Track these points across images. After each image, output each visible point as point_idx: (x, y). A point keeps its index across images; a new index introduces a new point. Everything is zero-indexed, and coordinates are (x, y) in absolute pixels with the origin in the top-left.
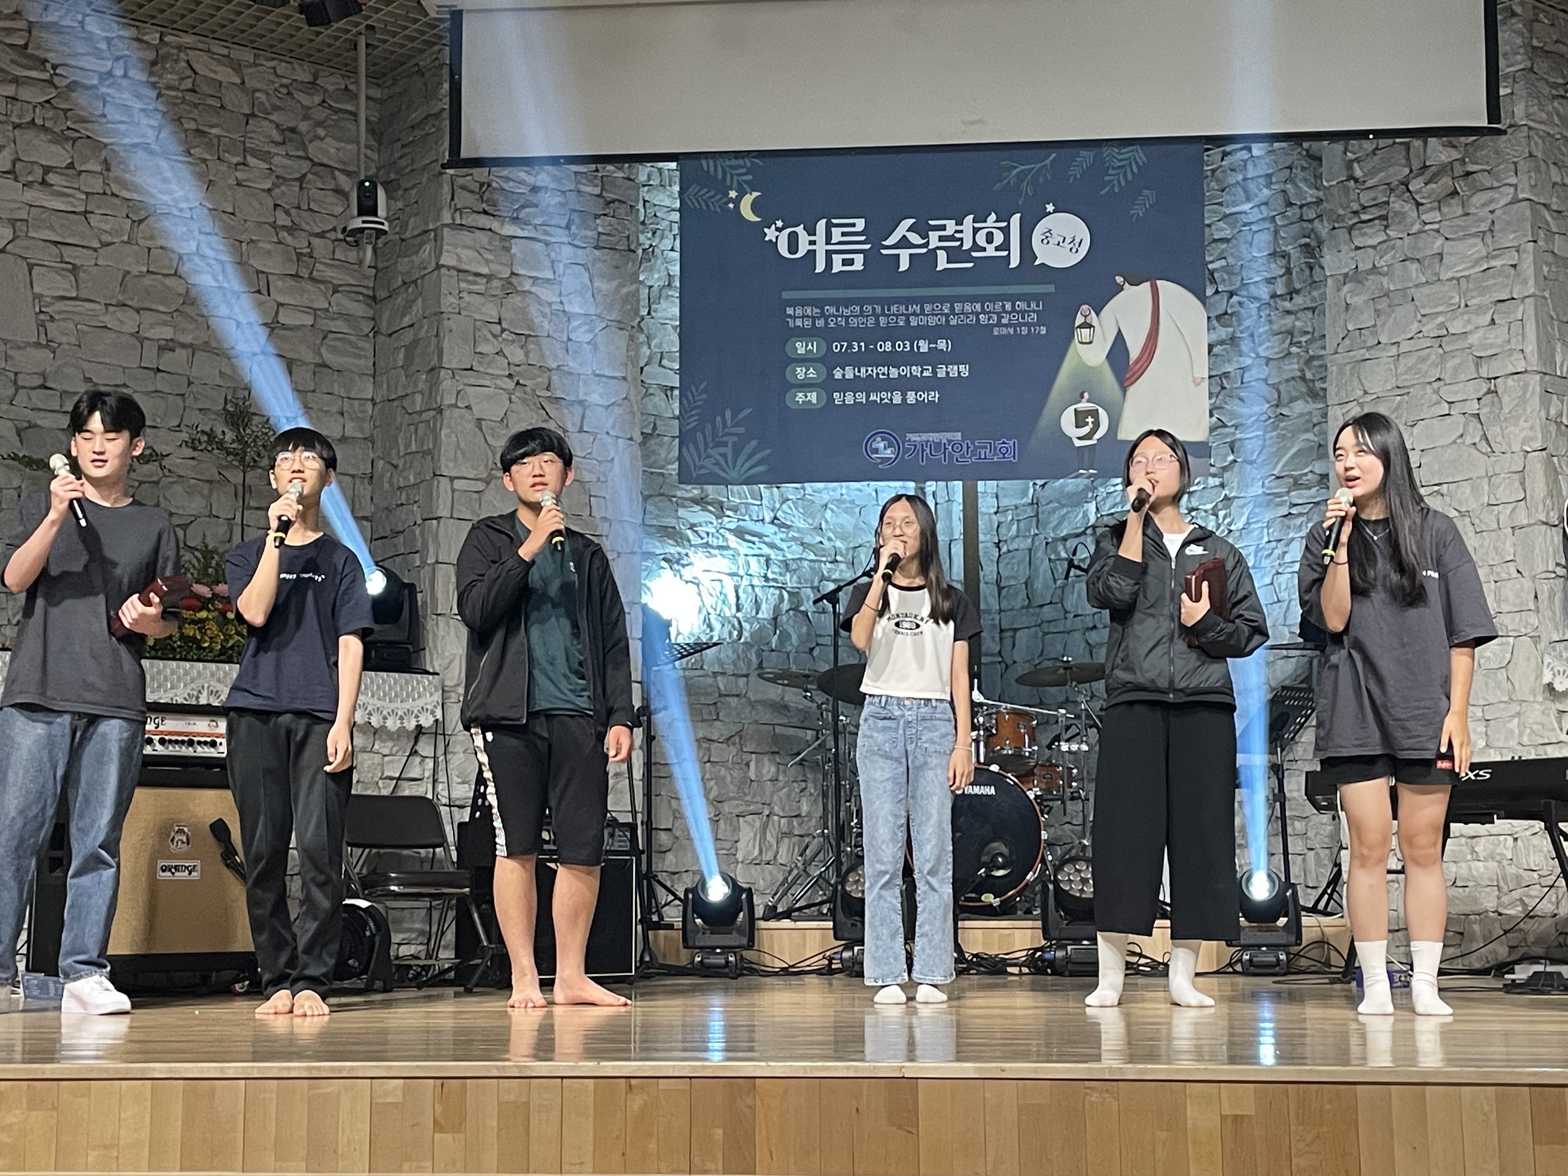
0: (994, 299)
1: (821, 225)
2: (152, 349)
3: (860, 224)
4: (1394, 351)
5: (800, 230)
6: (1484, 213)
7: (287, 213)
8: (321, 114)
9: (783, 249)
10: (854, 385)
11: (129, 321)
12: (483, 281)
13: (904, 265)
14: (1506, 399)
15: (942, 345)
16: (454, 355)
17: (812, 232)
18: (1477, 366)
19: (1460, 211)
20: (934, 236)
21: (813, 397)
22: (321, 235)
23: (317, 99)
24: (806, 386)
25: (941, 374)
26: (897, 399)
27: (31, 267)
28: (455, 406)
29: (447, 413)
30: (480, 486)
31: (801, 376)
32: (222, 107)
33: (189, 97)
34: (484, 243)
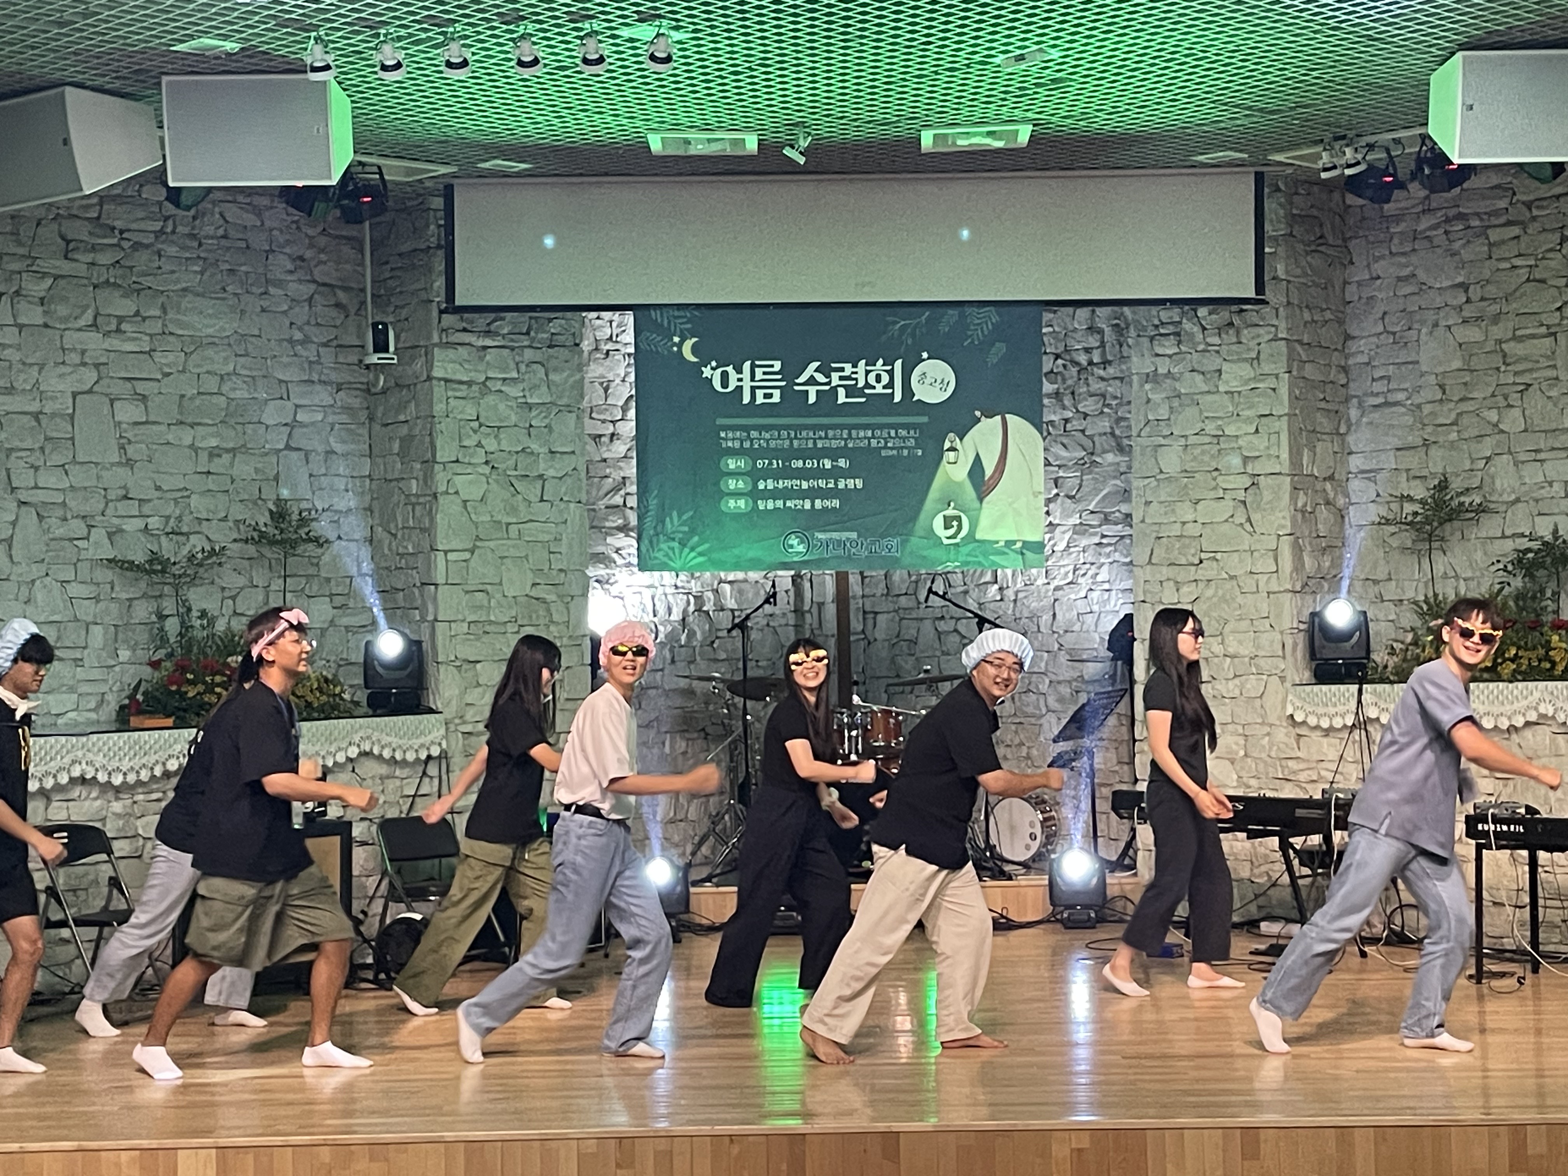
0: (881, 427)
1: (747, 365)
2: (204, 456)
3: (777, 366)
4: (1182, 442)
5: (730, 369)
6: (1252, 344)
7: (300, 329)
8: (323, 241)
9: (717, 384)
10: (774, 494)
11: (187, 436)
12: (465, 387)
13: (812, 399)
14: (1265, 493)
15: (842, 463)
16: (445, 452)
17: (739, 371)
18: (1245, 464)
19: (1234, 340)
20: (835, 376)
21: (742, 503)
22: (325, 345)
23: (320, 229)
24: (737, 494)
25: (841, 485)
26: (808, 505)
27: (112, 402)
28: (447, 493)
29: (441, 499)
30: (467, 555)
31: (732, 487)
32: (248, 247)
33: (224, 242)
34: (466, 356)
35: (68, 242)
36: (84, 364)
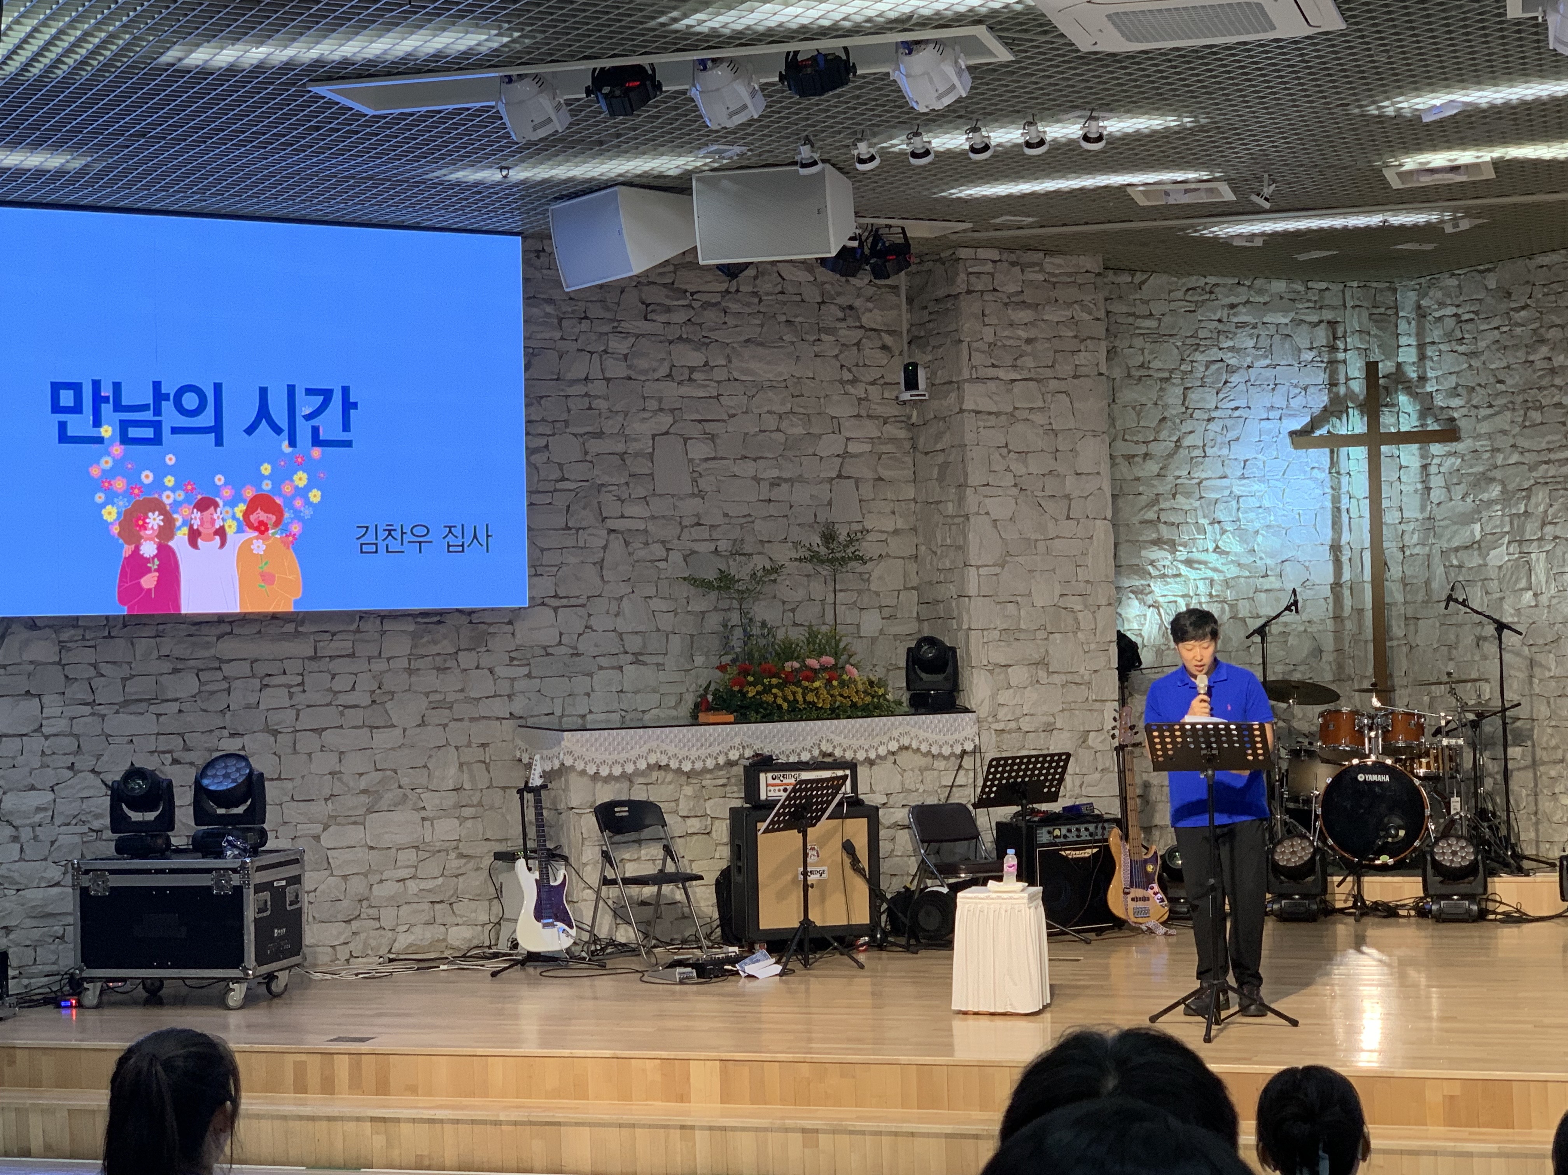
2: (765, 486)
7: (849, 370)
8: (869, 291)
11: (748, 469)
12: (993, 417)
16: (976, 477)
22: (873, 383)
27: (686, 440)
28: (978, 514)
29: (972, 519)
30: (998, 570)
32: (803, 301)
33: (780, 297)
34: (994, 389)
35: (648, 305)
36: (661, 410)
